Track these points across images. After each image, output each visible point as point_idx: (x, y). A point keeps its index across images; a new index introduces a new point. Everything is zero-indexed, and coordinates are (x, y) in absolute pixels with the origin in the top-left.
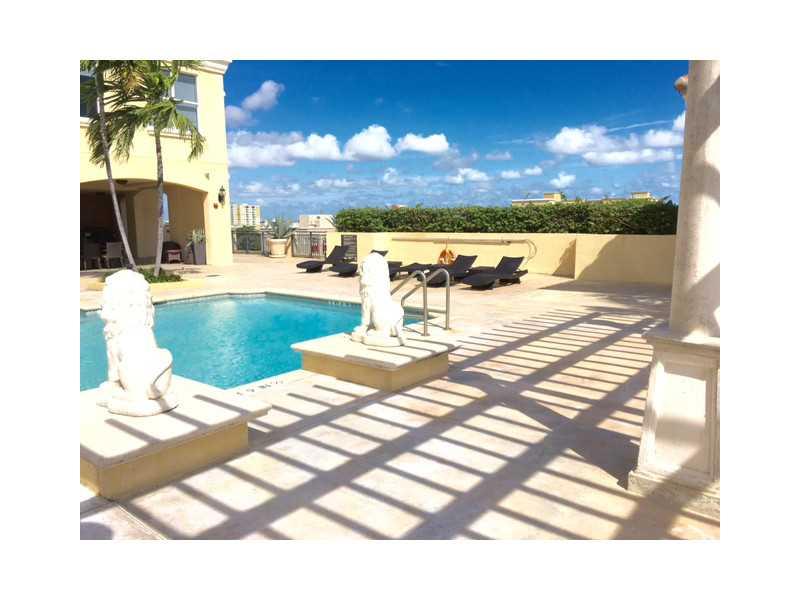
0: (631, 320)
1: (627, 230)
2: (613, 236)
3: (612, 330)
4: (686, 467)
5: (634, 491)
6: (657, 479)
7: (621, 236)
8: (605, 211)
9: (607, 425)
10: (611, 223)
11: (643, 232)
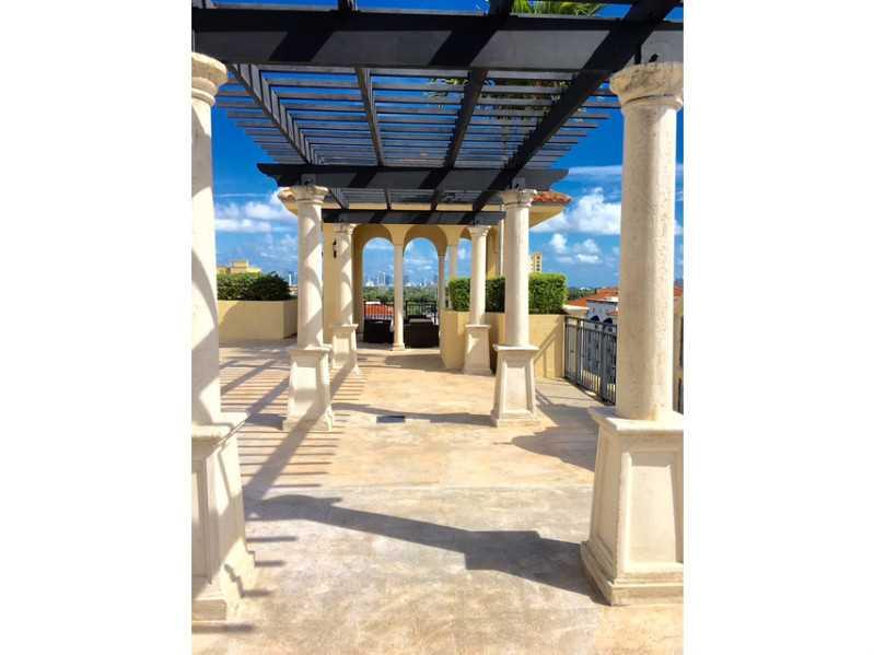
0: (262, 362)
1: (246, 297)
2: (235, 302)
3: (250, 369)
4: (310, 411)
5: (286, 429)
6: (297, 420)
7: (242, 302)
8: (227, 281)
9: (263, 412)
10: (233, 291)
11: (258, 299)
